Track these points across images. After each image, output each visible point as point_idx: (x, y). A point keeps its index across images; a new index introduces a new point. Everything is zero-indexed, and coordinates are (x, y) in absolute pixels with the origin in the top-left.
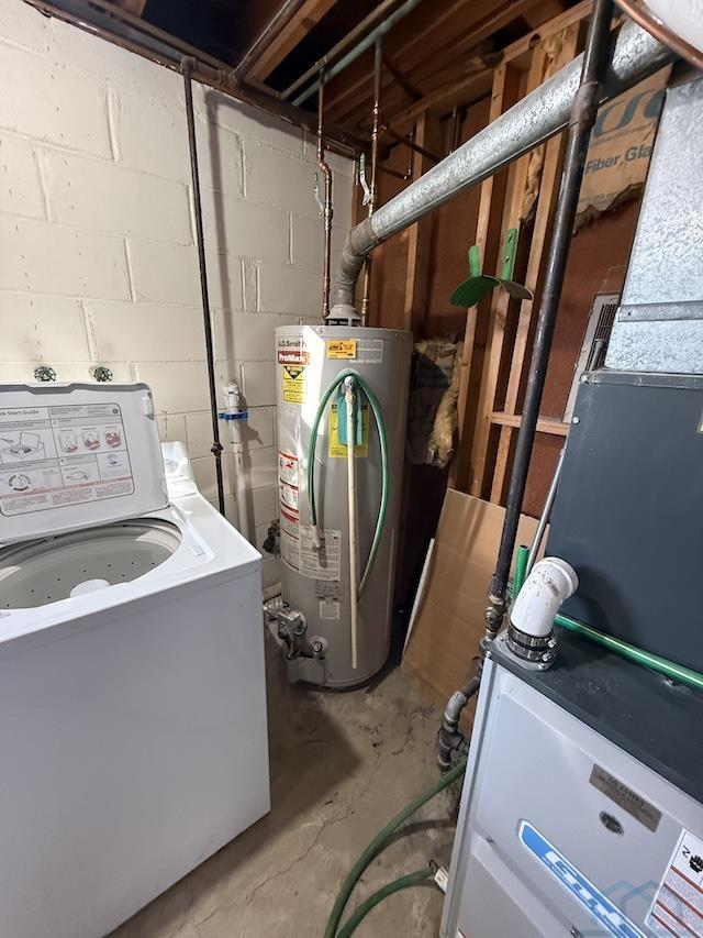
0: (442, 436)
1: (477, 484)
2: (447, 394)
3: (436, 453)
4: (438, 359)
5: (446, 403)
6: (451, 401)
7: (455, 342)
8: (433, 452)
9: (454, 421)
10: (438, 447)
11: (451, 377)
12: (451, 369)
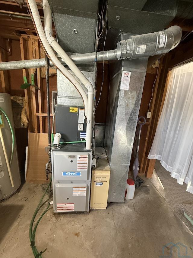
0: (24, 120)
1: (36, 130)
2: (23, 110)
3: (24, 124)
4: (18, 101)
5: (23, 112)
6: (25, 111)
7: (22, 97)
8: (23, 124)
9: (27, 116)
10: (24, 123)
11: (23, 105)
12: (23, 103)
